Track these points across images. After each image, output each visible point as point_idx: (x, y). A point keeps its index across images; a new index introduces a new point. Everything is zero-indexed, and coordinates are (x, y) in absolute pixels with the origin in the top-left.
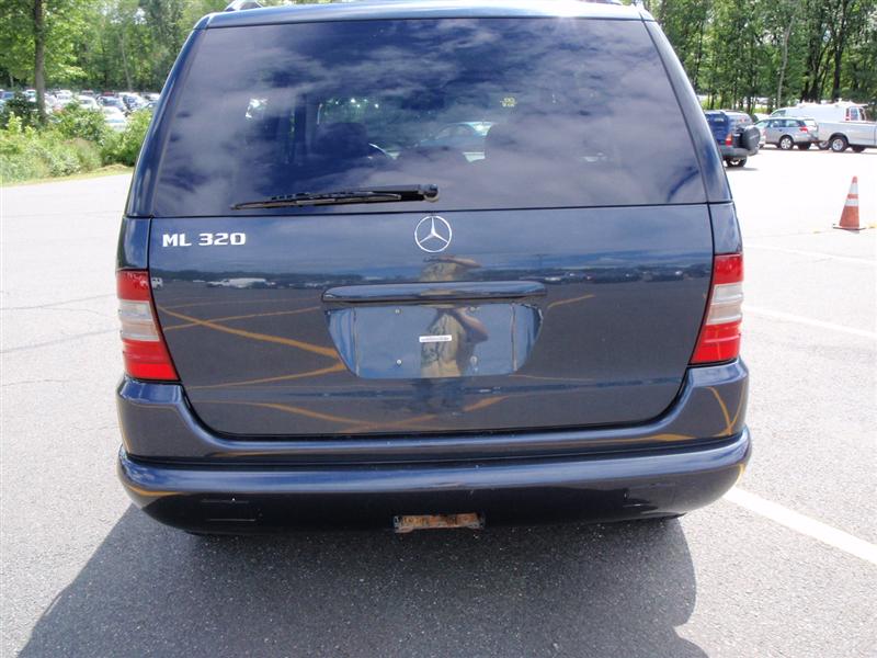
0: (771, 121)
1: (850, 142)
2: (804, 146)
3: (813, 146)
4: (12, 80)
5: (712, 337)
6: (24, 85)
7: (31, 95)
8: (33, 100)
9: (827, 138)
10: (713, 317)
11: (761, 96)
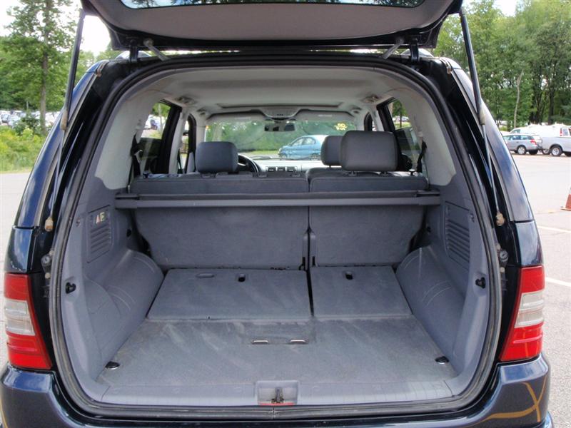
0: (511, 137)
1: (564, 150)
2: (533, 152)
3: (539, 153)
4: (27, 105)
5: (520, 337)
6: (34, 108)
7: (37, 114)
8: (38, 118)
9: (548, 148)
10: (520, 321)
11: (502, 120)
